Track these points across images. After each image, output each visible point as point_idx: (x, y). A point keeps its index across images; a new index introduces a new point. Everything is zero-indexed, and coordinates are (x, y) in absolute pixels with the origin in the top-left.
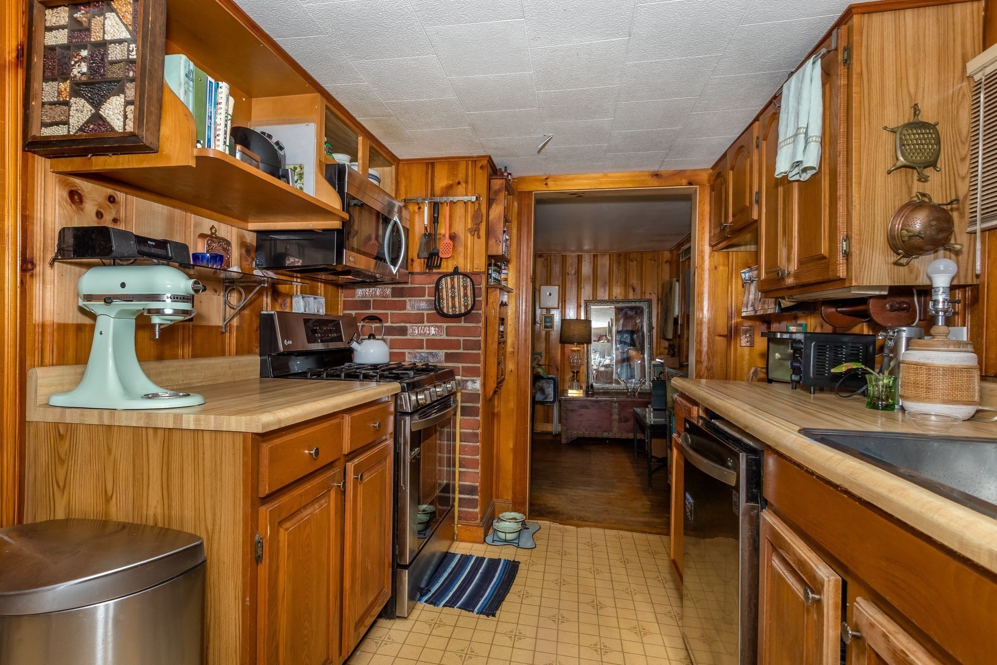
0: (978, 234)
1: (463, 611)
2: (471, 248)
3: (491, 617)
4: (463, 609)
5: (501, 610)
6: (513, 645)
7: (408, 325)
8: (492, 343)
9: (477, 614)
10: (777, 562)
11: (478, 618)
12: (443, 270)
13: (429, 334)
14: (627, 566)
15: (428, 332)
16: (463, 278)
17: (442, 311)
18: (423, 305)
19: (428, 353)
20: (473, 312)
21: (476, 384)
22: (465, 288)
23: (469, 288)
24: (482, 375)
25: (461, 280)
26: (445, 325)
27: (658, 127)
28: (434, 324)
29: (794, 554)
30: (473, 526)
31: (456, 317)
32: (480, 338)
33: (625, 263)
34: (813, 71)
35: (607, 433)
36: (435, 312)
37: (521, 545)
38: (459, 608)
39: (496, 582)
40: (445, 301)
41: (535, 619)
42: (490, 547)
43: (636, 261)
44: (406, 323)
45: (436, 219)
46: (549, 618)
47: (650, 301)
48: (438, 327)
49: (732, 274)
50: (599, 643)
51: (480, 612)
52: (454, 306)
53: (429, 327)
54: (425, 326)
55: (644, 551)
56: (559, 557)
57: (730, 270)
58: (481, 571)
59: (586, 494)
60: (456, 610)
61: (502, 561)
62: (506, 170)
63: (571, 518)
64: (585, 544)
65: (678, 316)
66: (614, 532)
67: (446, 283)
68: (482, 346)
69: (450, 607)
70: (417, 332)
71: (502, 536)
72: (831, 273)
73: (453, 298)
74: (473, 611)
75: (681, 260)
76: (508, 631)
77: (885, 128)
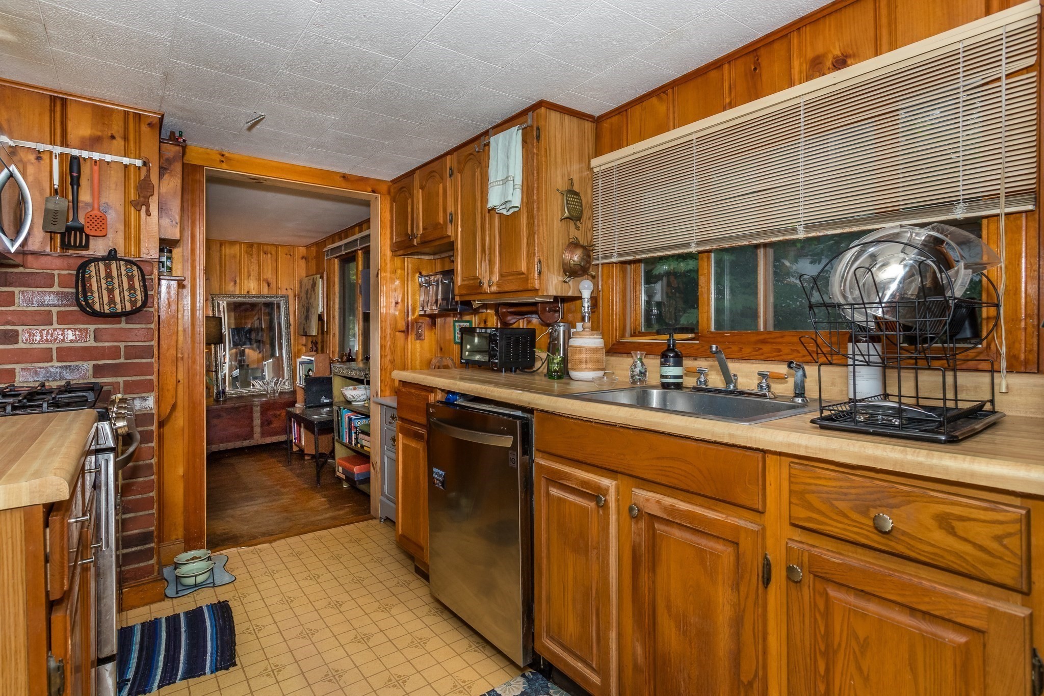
0: (600, 266)
1: (189, 680)
2: (135, 227)
3: (231, 669)
4: (190, 678)
5: (239, 657)
6: (277, 680)
7: (20, 328)
8: (168, 349)
9: (212, 673)
10: (555, 490)
11: (216, 677)
12: (90, 252)
13: (63, 340)
14: (341, 560)
15: (61, 337)
16: (126, 266)
17: (91, 308)
18: (50, 299)
19: (61, 367)
20: (145, 309)
21: (147, 402)
22: (130, 278)
23: (136, 279)
24: (156, 388)
25: (123, 268)
26: (92, 327)
27: (372, 138)
28: (71, 326)
29: (577, 478)
30: (149, 583)
31: (115, 316)
32: (152, 343)
33: (259, 255)
34: (515, 135)
35: (248, 441)
36: (76, 308)
37: (217, 582)
38: (183, 679)
39: (212, 632)
40: (96, 295)
41: (284, 645)
42: (175, 601)
43: (271, 254)
44: (14, 324)
45: (75, 179)
46: (297, 637)
47: (286, 297)
48: (80, 330)
49: (407, 278)
50: (358, 635)
51: (216, 669)
52: (112, 301)
53: (63, 330)
54: (55, 330)
55: (348, 542)
56: (270, 578)
57: (406, 273)
58: (183, 630)
59: (255, 509)
60: (180, 684)
61: (205, 609)
62: (181, 135)
63: (255, 538)
64: (288, 556)
65: (322, 312)
66: (311, 535)
67: (98, 270)
68: (156, 352)
69: (169, 684)
70: (38, 338)
71: (191, 581)
72: (529, 285)
73: (111, 291)
74: (205, 674)
75: (326, 258)
76: (262, 670)
77: (558, 190)
